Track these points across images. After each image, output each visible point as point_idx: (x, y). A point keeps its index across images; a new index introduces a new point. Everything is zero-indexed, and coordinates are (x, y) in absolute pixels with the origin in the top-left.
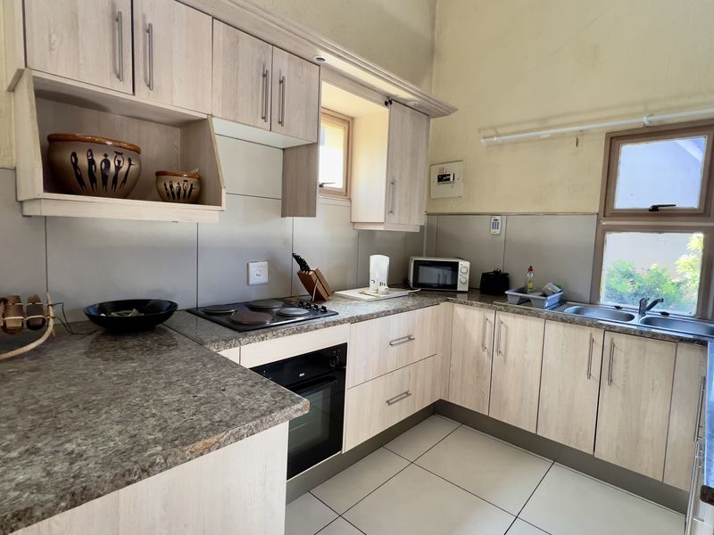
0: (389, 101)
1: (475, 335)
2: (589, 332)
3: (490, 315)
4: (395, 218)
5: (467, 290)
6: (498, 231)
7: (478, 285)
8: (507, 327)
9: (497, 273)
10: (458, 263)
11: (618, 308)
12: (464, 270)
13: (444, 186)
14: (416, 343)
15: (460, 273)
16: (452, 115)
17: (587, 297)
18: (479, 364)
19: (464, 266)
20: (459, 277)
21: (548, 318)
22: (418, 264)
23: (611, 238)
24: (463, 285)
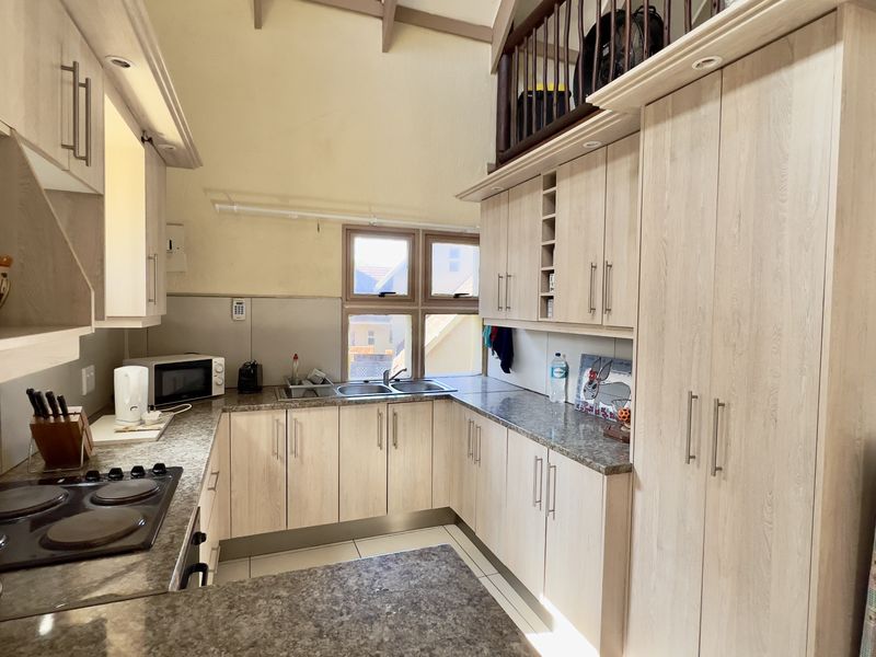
0: (149, 139)
1: (262, 443)
2: (376, 409)
3: (281, 415)
5: (223, 392)
6: (243, 317)
7: (235, 384)
8: (301, 424)
10: (211, 360)
11: (366, 382)
12: (220, 369)
15: (214, 373)
16: (197, 170)
17: (339, 378)
18: (271, 475)
19: (218, 363)
20: (214, 379)
23: (353, 321)
24: (218, 388)
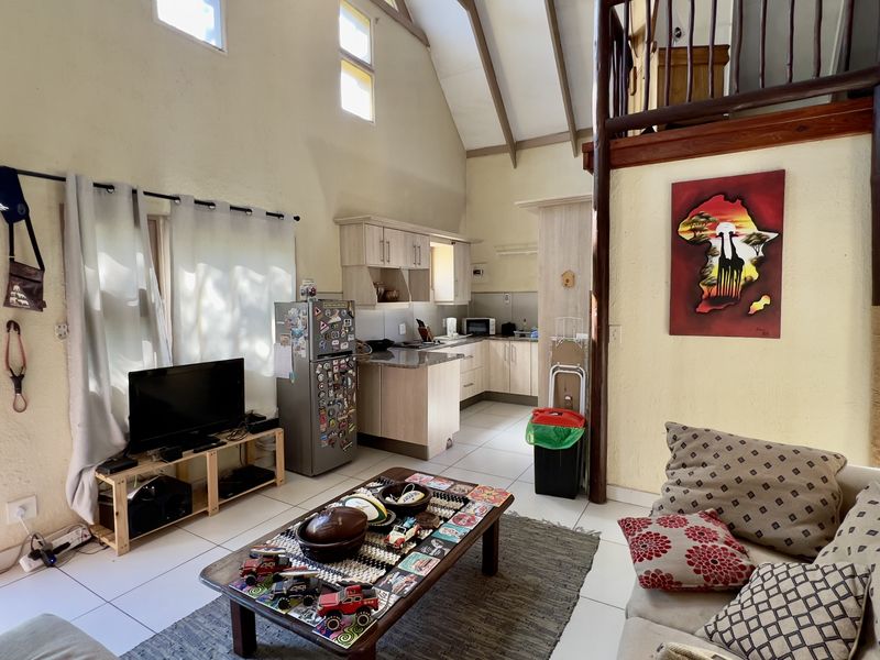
0: (453, 243)
1: (501, 355)
3: (507, 344)
4: (458, 299)
5: (495, 333)
6: (508, 301)
7: (500, 331)
8: (515, 348)
9: (509, 324)
10: (489, 320)
12: (492, 323)
13: (477, 277)
14: (474, 359)
15: (490, 325)
16: (482, 242)
18: (504, 368)
19: (492, 321)
20: (490, 327)
21: (532, 341)
22: (468, 322)
24: (492, 332)
